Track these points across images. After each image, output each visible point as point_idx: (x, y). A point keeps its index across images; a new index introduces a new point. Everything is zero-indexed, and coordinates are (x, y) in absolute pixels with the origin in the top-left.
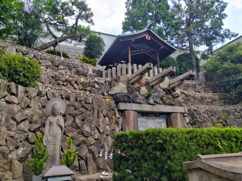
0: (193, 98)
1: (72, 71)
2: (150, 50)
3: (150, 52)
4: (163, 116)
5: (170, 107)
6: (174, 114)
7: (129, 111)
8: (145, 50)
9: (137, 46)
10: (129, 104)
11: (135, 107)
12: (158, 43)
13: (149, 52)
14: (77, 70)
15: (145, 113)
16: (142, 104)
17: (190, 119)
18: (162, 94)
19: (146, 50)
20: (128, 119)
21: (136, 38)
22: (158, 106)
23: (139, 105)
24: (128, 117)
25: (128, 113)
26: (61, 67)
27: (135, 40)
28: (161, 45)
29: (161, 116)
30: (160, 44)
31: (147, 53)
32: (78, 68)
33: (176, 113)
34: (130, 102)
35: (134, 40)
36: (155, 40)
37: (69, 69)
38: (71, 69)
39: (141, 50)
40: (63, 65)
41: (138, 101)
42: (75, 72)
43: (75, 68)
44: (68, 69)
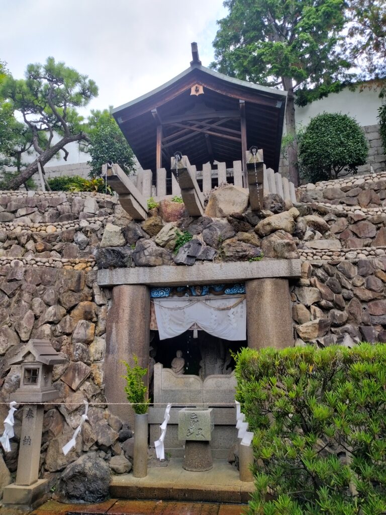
0: (374, 226)
1: (46, 214)
2: (219, 119)
3: (219, 125)
4: (235, 291)
5: (239, 264)
6: (255, 283)
7: (122, 287)
8: (203, 123)
9: (180, 120)
10: (120, 271)
11: (135, 275)
12: (229, 95)
13: (214, 126)
14: (57, 210)
15: (181, 287)
16: (155, 266)
17: (320, 292)
18: (219, 233)
19: (207, 123)
20: (119, 305)
21: (160, 104)
22: (201, 267)
23: (147, 269)
24: (119, 300)
25: (120, 291)
26: (22, 212)
27: (158, 109)
28: (237, 97)
29: (228, 291)
30: (232, 96)
31: (209, 130)
32: (59, 207)
33: (259, 281)
34: (124, 266)
35: (155, 110)
36: (218, 89)
37: (40, 212)
38: (43, 211)
39: (193, 128)
40: (26, 207)
41: (143, 260)
42: (51, 216)
43: (52, 208)
44: (37, 212)
